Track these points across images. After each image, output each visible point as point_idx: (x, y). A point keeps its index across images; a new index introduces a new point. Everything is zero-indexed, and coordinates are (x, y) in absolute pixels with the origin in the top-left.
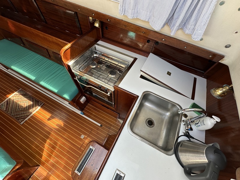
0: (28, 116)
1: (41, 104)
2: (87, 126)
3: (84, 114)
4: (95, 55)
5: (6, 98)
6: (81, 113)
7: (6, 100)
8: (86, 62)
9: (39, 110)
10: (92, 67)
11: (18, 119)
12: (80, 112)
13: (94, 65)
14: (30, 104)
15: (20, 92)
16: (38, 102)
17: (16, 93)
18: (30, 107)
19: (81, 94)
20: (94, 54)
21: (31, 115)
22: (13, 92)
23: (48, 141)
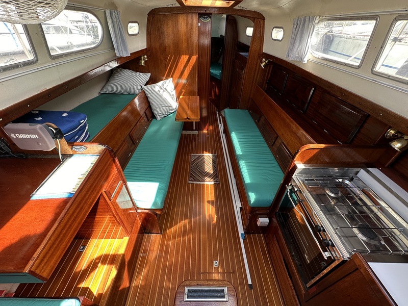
0: (199, 181)
1: (216, 181)
2: (234, 259)
3: (243, 240)
4: (347, 182)
5: (200, 153)
6: (242, 234)
7: (199, 155)
8: (323, 180)
9: (211, 185)
10: (327, 192)
11: (191, 176)
12: (243, 232)
13: (333, 193)
14: (210, 172)
15: (213, 156)
16: (217, 177)
17: (211, 155)
18: (207, 174)
19: (268, 212)
20: (346, 179)
21: (202, 183)
22: (209, 152)
23: (187, 221)
